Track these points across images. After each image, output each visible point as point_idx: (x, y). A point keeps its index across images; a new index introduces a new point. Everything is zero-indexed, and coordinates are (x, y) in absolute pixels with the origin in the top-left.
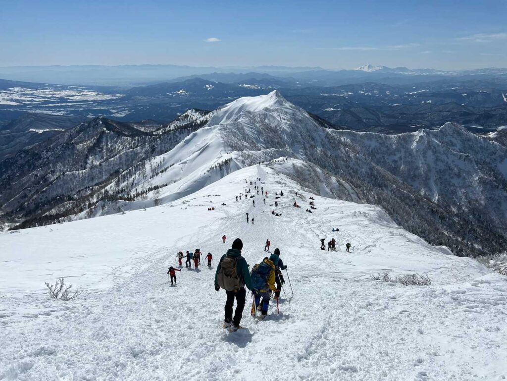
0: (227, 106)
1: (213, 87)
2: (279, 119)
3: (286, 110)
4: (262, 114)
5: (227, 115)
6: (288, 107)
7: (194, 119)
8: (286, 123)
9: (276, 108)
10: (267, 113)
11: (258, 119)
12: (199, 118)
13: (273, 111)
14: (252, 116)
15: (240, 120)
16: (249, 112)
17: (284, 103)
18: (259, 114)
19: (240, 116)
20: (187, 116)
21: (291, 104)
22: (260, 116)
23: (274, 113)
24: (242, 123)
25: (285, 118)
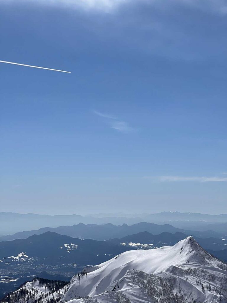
0: (98, 268)
1: (76, 246)
2: (200, 288)
3: (211, 272)
4: (166, 279)
5: (97, 284)
6: (216, 267)
7: (37, 297)
8: (215, 297)
9: (192, 268)
10: (176, 277)
11: (159, 288)
12: (46, 295)
13: (187, 272)
14: (145, 281)
15: (122, 290)
16: (141, 275)
17: (207, 260)
18: (160, 278)
19: (123, 282)
20: (24, 292)
21: (220, 263)
22: (162, 282)
23: (188, 277)
24: (128, 296)
25: (212, 287)
